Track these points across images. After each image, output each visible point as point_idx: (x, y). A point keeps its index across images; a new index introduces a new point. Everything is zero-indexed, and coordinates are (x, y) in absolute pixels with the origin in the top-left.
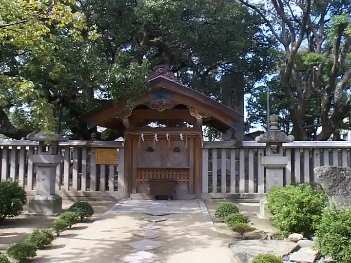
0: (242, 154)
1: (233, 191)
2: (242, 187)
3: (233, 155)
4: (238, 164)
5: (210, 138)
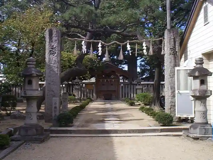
0: (132, 86)
1: (129, 97)
2: (132, 96)
3: (129, 86)
4: (131, 89)
5: (123, 81)
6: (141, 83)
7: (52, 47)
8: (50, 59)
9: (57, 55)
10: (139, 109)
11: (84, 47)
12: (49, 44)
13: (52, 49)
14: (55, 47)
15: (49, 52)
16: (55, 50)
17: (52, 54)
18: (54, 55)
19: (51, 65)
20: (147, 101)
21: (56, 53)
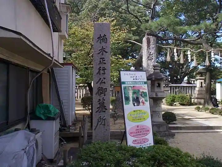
6: (169, 85)
7: (150, 54)
8: (148, 64)
9: (154, 60)
10: (195, 108)
11: (176, 54)
12: (147, 51)
13: (150, 55)
14: (152, 54)
15: (147, 58)
16: (153, 56)
17: (150, 59)
18: (151, 61)
19: (150, 69)
20: (186, 102)
21: (153, 59)
